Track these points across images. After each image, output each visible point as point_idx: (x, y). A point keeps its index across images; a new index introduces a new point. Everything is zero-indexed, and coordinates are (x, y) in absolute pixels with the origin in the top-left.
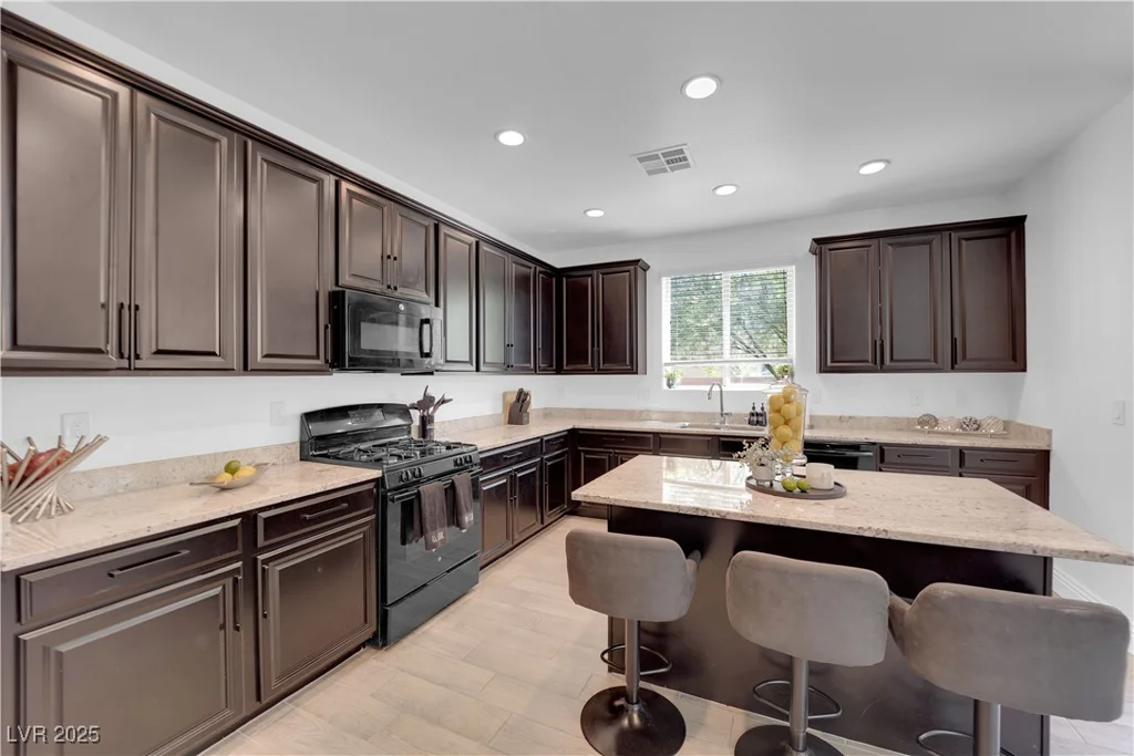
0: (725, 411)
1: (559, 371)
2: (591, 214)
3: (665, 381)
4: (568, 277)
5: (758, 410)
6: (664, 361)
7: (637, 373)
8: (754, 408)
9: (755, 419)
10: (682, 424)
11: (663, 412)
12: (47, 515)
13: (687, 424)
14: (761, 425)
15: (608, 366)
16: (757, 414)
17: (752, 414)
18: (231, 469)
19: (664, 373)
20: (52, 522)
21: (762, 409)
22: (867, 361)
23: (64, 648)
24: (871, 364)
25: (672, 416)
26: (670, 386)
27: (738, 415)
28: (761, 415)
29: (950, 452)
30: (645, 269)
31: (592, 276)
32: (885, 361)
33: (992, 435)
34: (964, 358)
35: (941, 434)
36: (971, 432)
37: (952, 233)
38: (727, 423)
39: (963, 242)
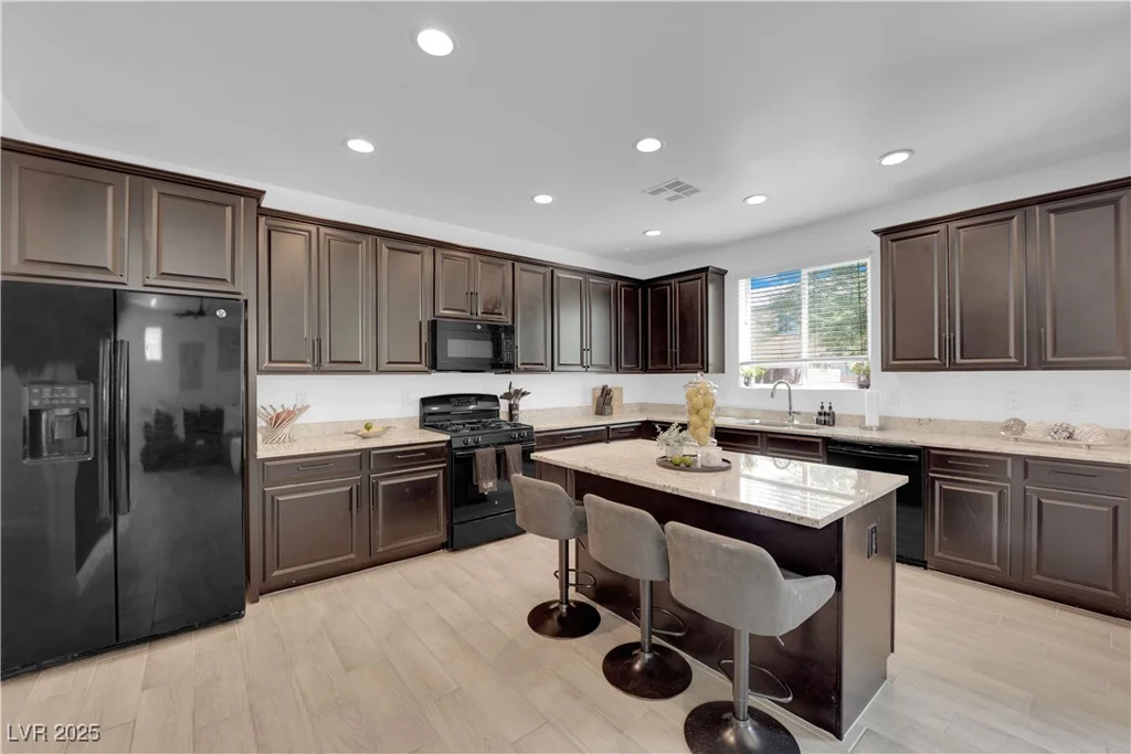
0: (794, 410)
1: (645, 370)
2: (649, 234)
3: (742, 380)
4: (652, 288)
5: (826, 409)
6: (741, 360)
7: (707, 372)
8: (822, 407)
9: (822, 418)
10: (751, 421)
11: (739, 409)
12: (284, 441)
13: (757, 421)
14: (829, 425)
15: (683, 365)
16: (825, 414)
17: (820, 414)
18: (368, 427)
19: (741, 372)
20: (286, 445)
21: (830, 408)
22: (935, 359)
23: (280, 499)
24: (938, 362)
25: (746, 414)
26: (746, 384)
27: (807, 414)
28: (829, 414)
29: (1009, 460)
30: (722, 273)
31: (670, 284)
32: (955, 357)
33: (1089, 447)
34: (1055, 354)
35: (1029, 441)
36: (1062, 441)
37: (1037, 208)
38: (796, 422)
39: (1052, 216)
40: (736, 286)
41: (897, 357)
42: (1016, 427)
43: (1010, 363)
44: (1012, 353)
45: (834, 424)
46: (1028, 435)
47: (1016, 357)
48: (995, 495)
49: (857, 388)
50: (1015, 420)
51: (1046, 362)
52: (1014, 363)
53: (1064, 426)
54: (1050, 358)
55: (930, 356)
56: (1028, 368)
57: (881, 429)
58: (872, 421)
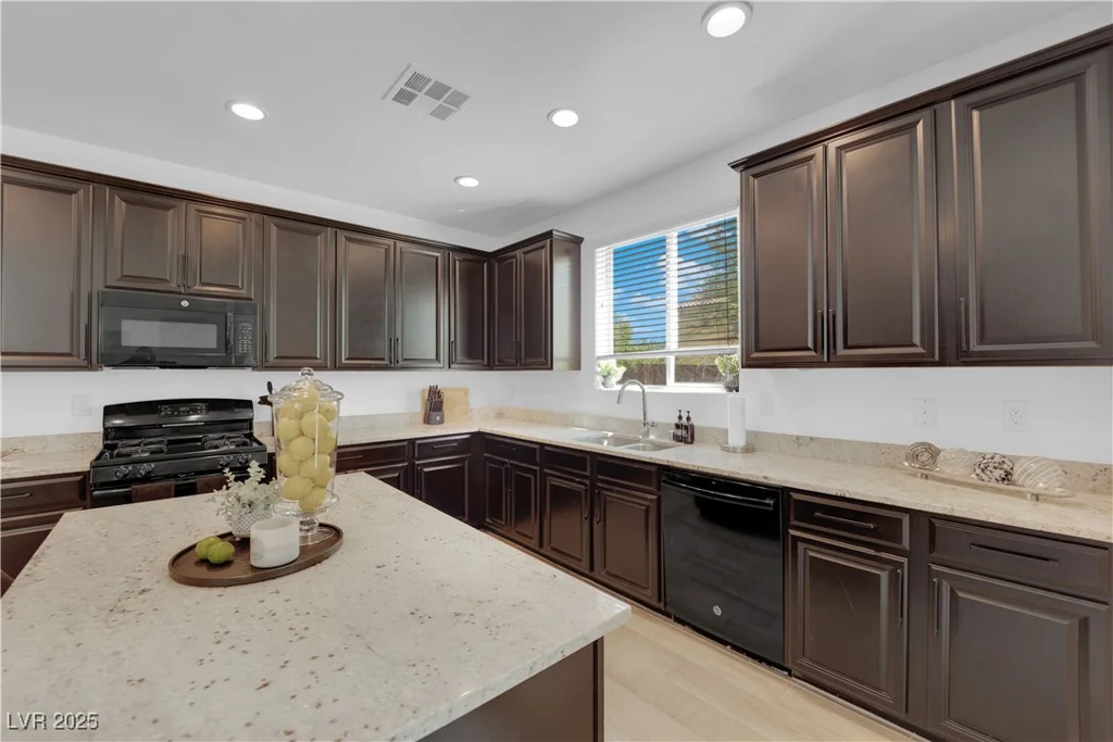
0: (648, 420)
1: (492, 366)
3: (599, 379)
5: (684, 421)
6: (598, 353)
7: (552, 369)
8: (680, 418)
9: (679, 432)
14: (686, 442)
15: (529, 361)
16: (683, 426)
17: (678, 426)
19: (597, 369)
21: (688, 419)
22: (809, 350)
24: (812, 353)
26: (603, 384)
28: (686, 428)
29: (906, 520)
30: (577, 241)
31: (515, 257)
32: (835, 347)
33: (1037, 497)
34: (982, 340)
35: (943, 480)
36: (992, 484)
37: (953, 103)
38: (652, 437)
39: (975, 114)
40: (592, 257)
41: (762, 347)
42: (924, 458)
43: (912, 355)
44: (917, 339)
45: (692, 443)
46: (943, 469)
47: (923, 346)
48: (884, 577)
49: (724, 391)
50: (923, 444)
51: (968, 353)
52: (922, 355)
53: (997, 459)
54: (975, 347)
55: (802, 345)
56: (942, 363)
57: (749, 449)
58: (737, 439)
